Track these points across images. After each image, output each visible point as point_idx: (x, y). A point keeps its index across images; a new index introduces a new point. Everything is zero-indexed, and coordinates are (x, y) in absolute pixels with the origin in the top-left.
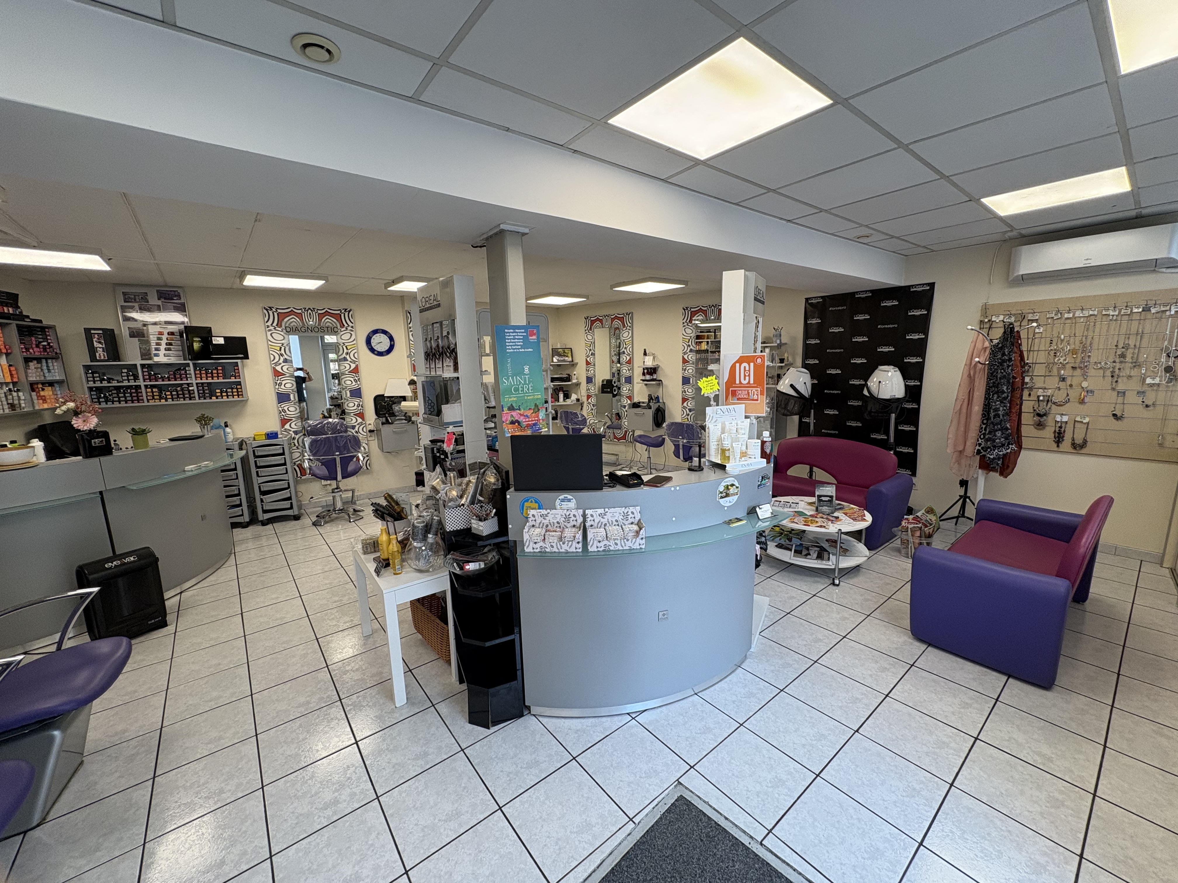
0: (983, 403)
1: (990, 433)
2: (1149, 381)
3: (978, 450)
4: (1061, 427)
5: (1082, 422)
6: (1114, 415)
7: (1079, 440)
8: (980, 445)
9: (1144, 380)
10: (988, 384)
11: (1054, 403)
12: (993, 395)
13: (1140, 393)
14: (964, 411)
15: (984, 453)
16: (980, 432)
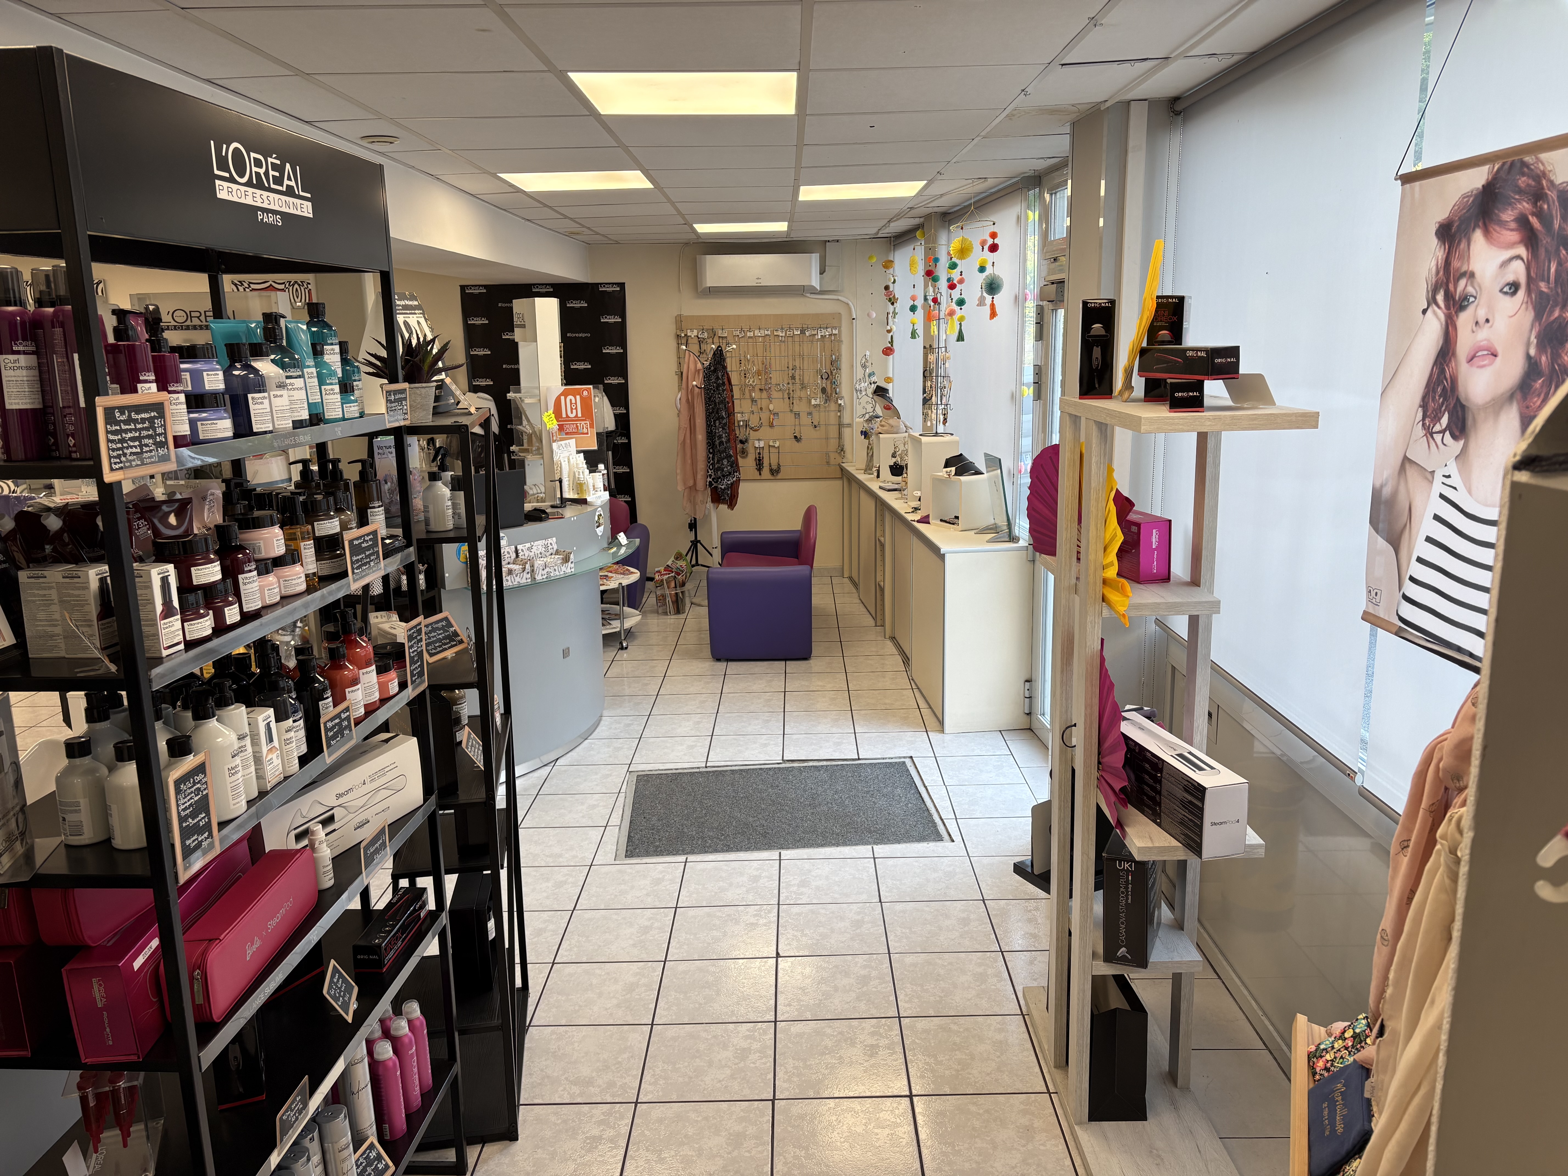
0: (705, 431)
1: (718, 462)
2: (813, 402)
3: (710, 482)
4: (759, 454)
5: (774, 446)
6: (796, 437)
7: (774, 467)
8: (710, 476)
9: (810, 402)
10: (707, 410)
11: (751, 428)
12: (715, 421)
13: (810, 414)
14: (688, 441)
15: (715, 485)
16: (709, 462)
